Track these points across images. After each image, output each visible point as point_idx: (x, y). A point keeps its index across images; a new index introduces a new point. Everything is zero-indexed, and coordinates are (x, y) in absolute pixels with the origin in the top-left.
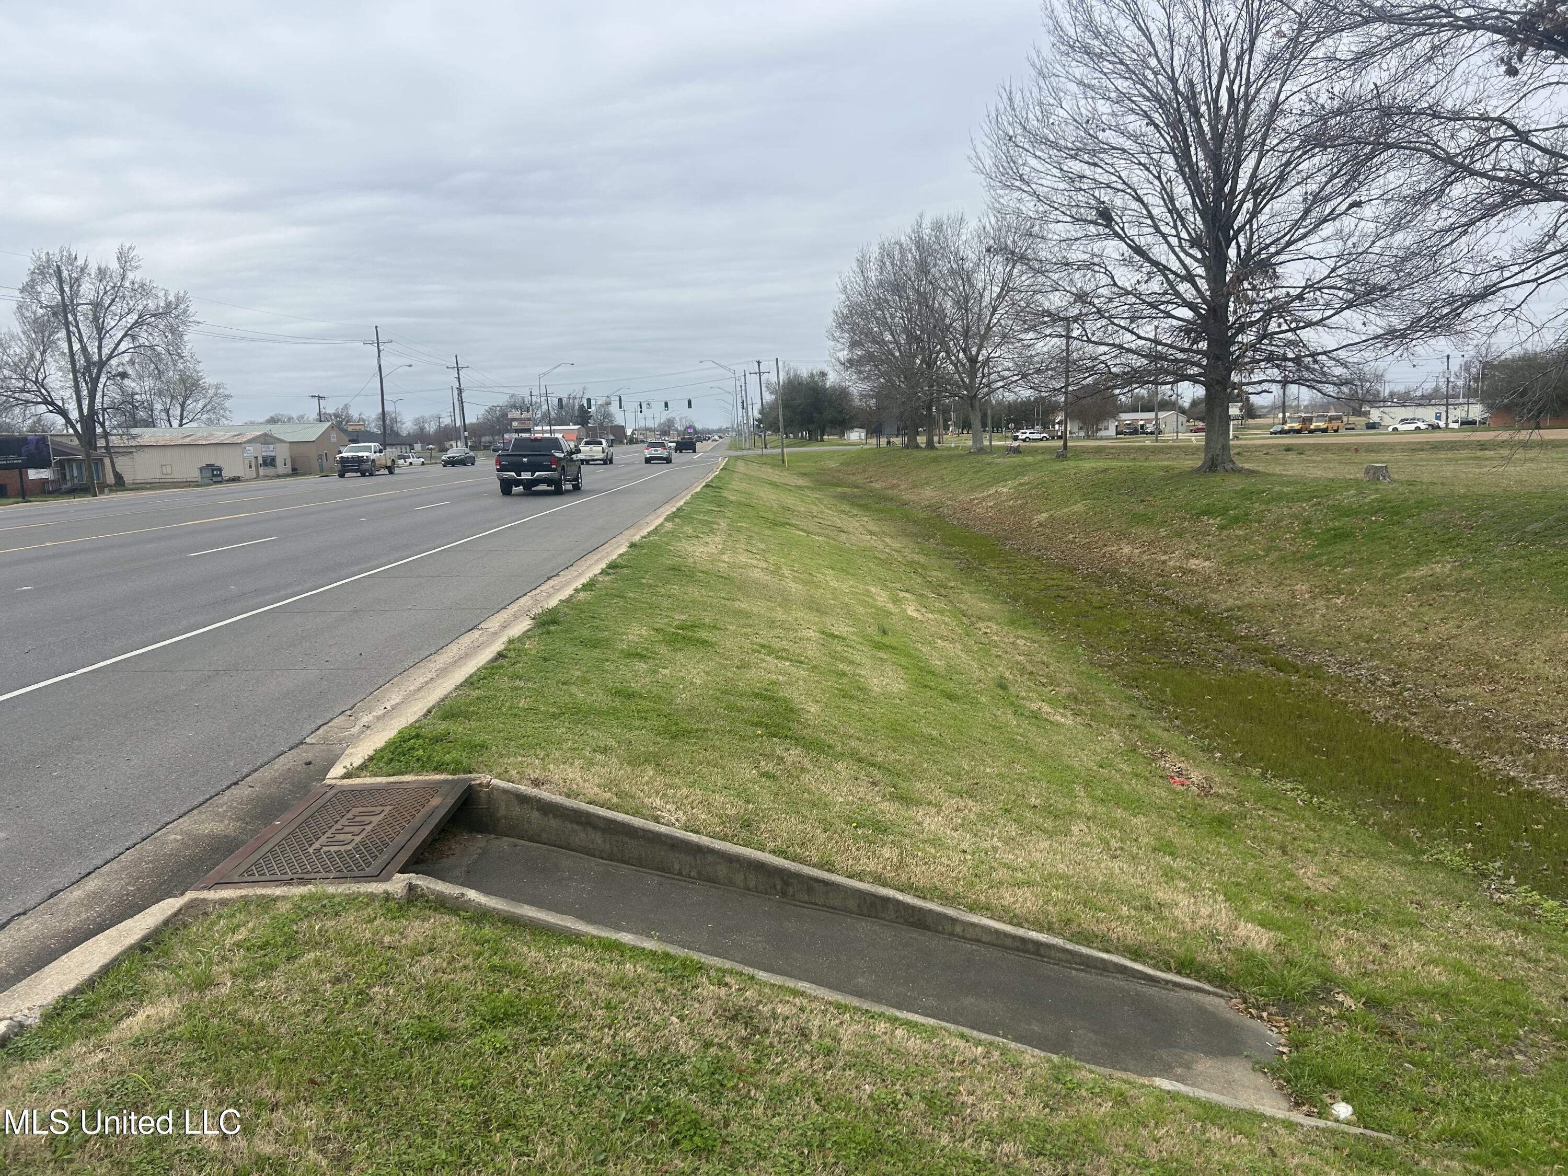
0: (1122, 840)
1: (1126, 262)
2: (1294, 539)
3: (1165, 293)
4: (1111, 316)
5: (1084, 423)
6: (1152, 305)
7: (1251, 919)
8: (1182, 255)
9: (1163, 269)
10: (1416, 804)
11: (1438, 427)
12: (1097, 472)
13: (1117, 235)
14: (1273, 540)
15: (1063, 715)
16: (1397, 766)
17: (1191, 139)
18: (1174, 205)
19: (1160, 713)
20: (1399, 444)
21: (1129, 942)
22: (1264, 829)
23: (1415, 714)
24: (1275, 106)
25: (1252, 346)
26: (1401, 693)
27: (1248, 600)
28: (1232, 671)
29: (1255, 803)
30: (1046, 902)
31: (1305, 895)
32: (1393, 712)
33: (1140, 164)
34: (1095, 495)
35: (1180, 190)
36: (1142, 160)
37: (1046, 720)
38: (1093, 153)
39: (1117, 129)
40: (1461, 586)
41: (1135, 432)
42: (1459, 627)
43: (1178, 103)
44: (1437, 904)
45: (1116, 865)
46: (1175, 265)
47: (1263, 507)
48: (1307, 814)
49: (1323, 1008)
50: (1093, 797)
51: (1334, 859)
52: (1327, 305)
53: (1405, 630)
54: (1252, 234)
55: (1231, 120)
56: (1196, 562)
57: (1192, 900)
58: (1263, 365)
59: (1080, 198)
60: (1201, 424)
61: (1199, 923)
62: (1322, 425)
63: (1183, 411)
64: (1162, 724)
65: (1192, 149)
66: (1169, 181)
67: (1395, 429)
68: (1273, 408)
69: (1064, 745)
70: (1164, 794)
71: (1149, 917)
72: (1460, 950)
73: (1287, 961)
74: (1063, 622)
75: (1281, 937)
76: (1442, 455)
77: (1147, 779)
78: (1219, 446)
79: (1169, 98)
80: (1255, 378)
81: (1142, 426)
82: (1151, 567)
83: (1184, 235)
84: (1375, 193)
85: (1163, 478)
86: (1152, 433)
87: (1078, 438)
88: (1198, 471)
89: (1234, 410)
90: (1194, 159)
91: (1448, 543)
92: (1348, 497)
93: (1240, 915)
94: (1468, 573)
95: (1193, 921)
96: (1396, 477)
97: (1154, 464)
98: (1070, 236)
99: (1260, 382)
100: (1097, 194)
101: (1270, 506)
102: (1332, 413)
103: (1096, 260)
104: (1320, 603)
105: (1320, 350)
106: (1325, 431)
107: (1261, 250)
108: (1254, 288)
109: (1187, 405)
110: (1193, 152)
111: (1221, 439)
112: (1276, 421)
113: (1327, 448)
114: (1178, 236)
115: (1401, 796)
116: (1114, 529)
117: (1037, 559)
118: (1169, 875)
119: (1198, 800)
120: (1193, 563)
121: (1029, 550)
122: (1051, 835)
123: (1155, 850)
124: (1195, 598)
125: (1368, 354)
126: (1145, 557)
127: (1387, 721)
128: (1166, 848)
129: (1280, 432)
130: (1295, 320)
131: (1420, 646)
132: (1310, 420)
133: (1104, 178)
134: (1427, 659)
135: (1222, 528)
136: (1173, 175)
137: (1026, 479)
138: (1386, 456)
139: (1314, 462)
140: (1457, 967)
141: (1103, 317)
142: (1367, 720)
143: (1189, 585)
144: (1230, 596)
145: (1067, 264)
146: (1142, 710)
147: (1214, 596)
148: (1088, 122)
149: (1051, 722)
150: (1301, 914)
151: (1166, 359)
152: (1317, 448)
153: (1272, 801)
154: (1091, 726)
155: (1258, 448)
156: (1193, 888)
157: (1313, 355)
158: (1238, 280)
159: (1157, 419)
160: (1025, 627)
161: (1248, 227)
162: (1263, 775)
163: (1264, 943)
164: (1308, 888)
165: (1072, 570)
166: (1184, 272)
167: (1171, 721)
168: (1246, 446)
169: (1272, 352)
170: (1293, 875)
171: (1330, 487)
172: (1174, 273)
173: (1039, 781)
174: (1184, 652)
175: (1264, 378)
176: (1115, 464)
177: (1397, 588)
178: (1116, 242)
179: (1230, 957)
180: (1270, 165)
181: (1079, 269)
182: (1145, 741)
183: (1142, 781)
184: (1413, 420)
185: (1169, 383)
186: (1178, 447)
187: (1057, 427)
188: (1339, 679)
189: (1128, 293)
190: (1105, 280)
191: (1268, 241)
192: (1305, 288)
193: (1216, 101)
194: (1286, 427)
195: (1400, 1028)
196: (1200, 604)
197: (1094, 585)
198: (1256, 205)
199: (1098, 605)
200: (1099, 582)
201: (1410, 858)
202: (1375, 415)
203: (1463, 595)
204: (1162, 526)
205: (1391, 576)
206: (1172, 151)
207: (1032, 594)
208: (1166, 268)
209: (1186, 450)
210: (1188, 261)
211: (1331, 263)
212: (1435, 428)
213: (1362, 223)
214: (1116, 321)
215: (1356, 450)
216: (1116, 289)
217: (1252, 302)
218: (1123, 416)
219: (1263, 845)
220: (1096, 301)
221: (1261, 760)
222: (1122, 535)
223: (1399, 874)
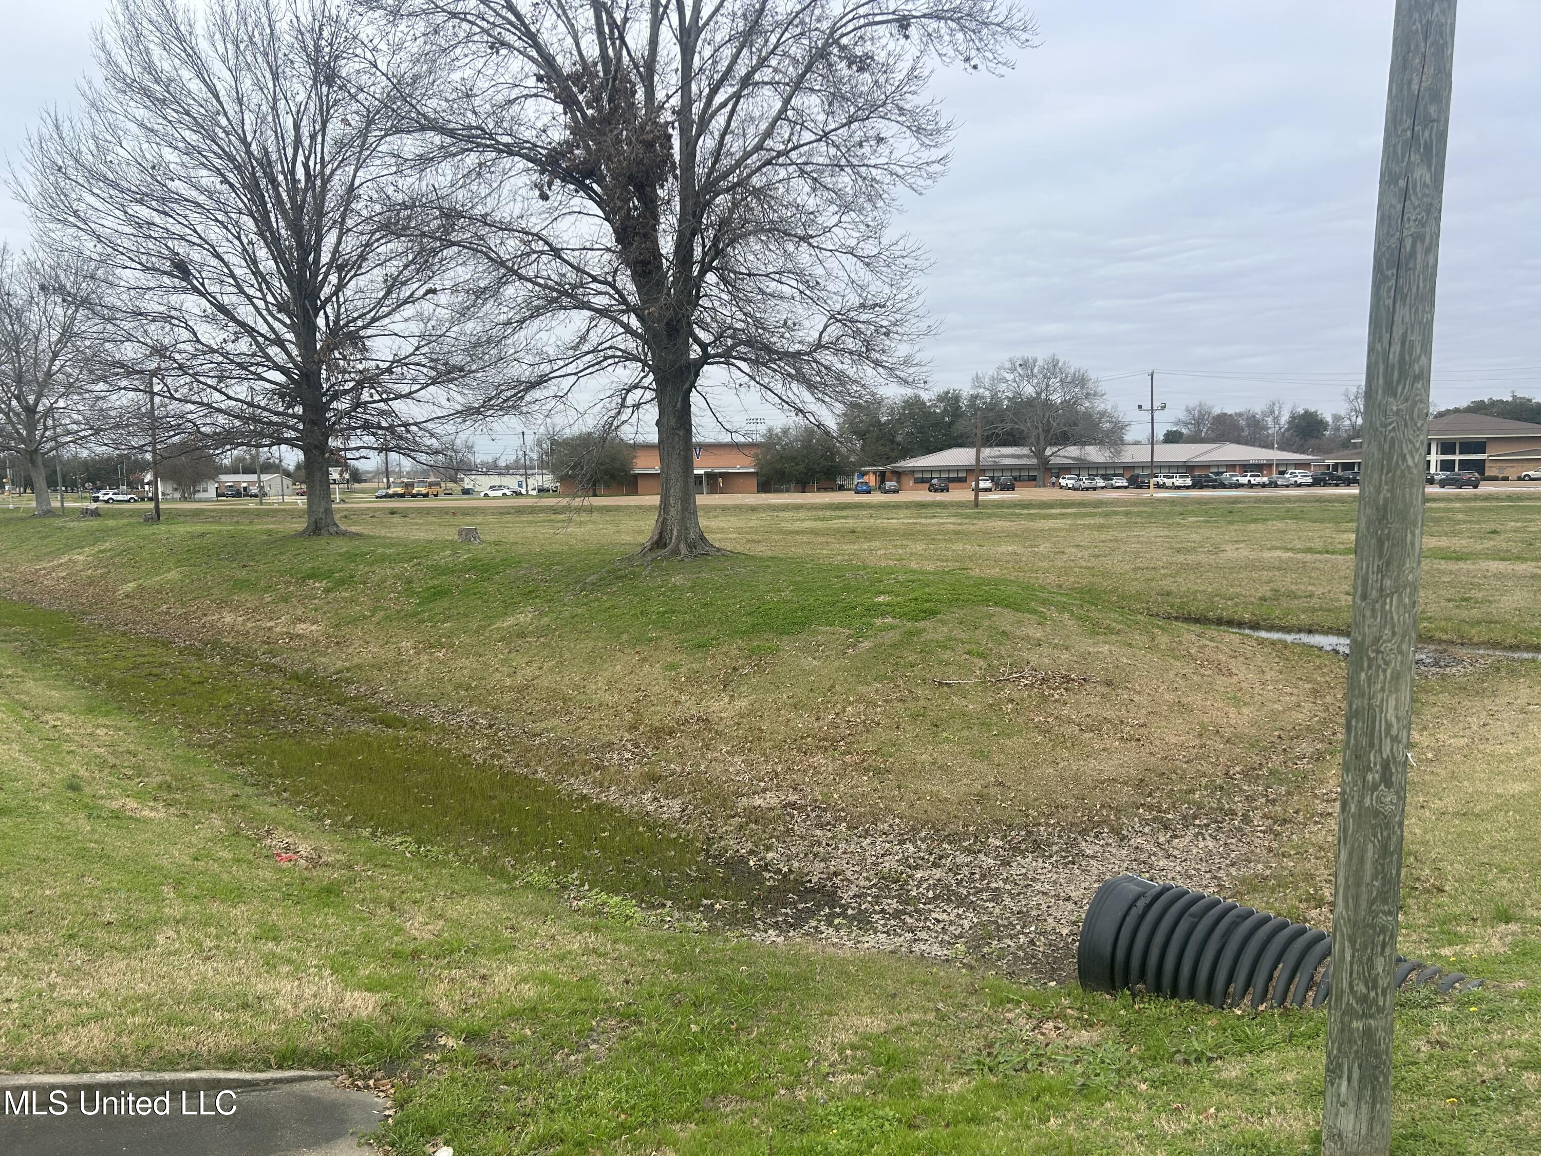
0: (217, 937)
1: (206, 318)
2: (397, 599)
3: (254, 355)
4: (197, 374)
5: (179, 484)
6: (241, 366)
7: (359, 987)
8: (269, 318)
9: (251, 331)
10: (511, 833)
11: (521, 494)
12: (193, 537)
13: (196, 290)
14: (378, 601)
15: (152, 809)
16: (494, 802)
17: (269, 205)
18: (257, 267)
19: (268, 788)
20: (490, 508)
21: (222, 1050)
22: (372, 889)
23: (508, 751)
24: (351, 188)
25: (347, 413)
26: (496, 734)
27: (356, 661)
28: (342, 733)
29: (365, 864)
30: (119, 1035)
31: (412, 946)
32: (490, 752)
33: (217, 221)
34: (192, 561)
35: (262, 253)
36: (220, 218)
37: (131, 818)
38: (163, 201)
39: (188, 180)
40: (541, 632)
41: (238, 494)
42: (541, 668)
43: (253, 168)
44: (527, 924)
45: (208, 969)
46: (264, 329)
47: (367, 569)
48: (414, 865)
49: (427, 1056)
50: (184, 896)
51: (439, 904)
52: (414, 380)
53: (498, 676)
54: (339, 306)
55: (309, 194)
56: (303, 626)
57: (296, 983)
58: (359, 432)
59: (151, 246)
60: (304, 486)
61: (302, 1006)
62: (424, 490)
63: (288, 474)
64: (269, 799)
65: (272, 215)
66: (250, 242)
67: (486, 495)
68: (377, 473)
69: (152, 843)
70: (268, 875)
71: (245, 1016)
72: (546, 962)
73: (393, 1019)
74: (156, 702)
75: (388, 996)
76: (525, 518)
77: (250, 862)
78: (322, 510)
79: (243, 161)
80: (352, 445)
81: (245, 489)
82: (256, 634)
83: (270, 298)
84: (448, 284)
85: (265, 543)
86: (256, 496)
87: (174, 500)
88: (302, 534)
89: (335, 474)
90: (275, 225)
91: (528, 595)
92: (444, 557)
93: (347, 986)
94: (545, 620)
95: (296, 1006)
96: (488, 538)
97: (259, 527)
98: (140, 285)
99: (358, 449)
100: (170, 244)
101: (374, 568)
102: (432, 479)
103: (173, 313)
104: (424, 658)
105: (411, 421)
106: (426, 495)
107: (349, 322)
108: (344, 358)
109: (292, 468)
110: (273, 219)
111: (323, 503)
112: (381, 485)
113: (428, 511)
114: (264, 298)
115: (497, 830)
116: (212, 598)
117: (124, 634)
118: (270, 963)
119: (306, 874)
120: (300, 628)
121: (113, 625)
122: (127, 952)
123: (256, 938)
124: (304, 663)
125: (450, 428)
126: (249, 625)
127: (485, 761)
128: (272, 933)
129: (385, 496)
130: (386, 392)
131: (511, 689)
132: (412, 485)
133: (178, 229)
134: (517, 700)
135: (327, 591)
136: (255, 238)
137: (107, 545)
138: (479, 519)
139: (417, 524)
140: (544, 979)
141: (186, 373)
142: (468, 763)
143: (296, 650)
144: (338, 658)
145: (141, 314)
146: (246, 788)
147: (323, 660)
148: (153, 167)
149: (137, 820)
150: (408, 967)
151: (260, 421)
152: (420, 511)
153: (380, 859)
154: (185, 815)
155: (363, 511)
156: (297, 969)
157: (406, 425)
158: (329, 348)
159: (260, 481)
160: (107, 714)
161: (334, 299)
162: (373, 834)
163: (370, 1008)
164: (415, 939)
165: (167, 644)
166: (273, 336)
167: (279, 794)
168: (351, 509)
169: (366, 421)
170: (400, 930)
171: (429, 547)
172: (262, 335)
173: (116, 891)
174: (293, 721)
175: (361, 444)
176: (215, 528)
177: (489, 638)
178: (195, 298)
179: (334, 1033)
180: (350, 244)
181: (154, 321)
182: (251, 820)
183: (245, 866)
184: (500, 487)
185: (266, 446)
186: (284, 510)
187: (147, 488)
188: (442, 728)
189: (213, 351)
190: (186, 335)
191: (355, 315)
192: (393, 362)
193: (293, 172)
194: (391, 492)
195: (496, 1053)
196: (309, 669)
197: (192, 658)
198: (340, 279)
199: (197, 680)
200: (199, 655)
201: (505, 886)
202: (468, 483)
203: (542, 639)
204: (266, 592)
205: (484, 627)
206: (251, 214)
207: (117, 675)
208: (254, 330)
209: (291, 513)
210: (276, 325)
211: (415, 341)
212: (518, 494)
213: (438, 310)
214: (201, 379)
215: (454, 514)
216: (199, 346)
217: (344, 371)
218: (223, 478)
219: (372, 906)
220: (177, 356)
221: (371, 819)
222: (223, 603)
223: (496, 904)
